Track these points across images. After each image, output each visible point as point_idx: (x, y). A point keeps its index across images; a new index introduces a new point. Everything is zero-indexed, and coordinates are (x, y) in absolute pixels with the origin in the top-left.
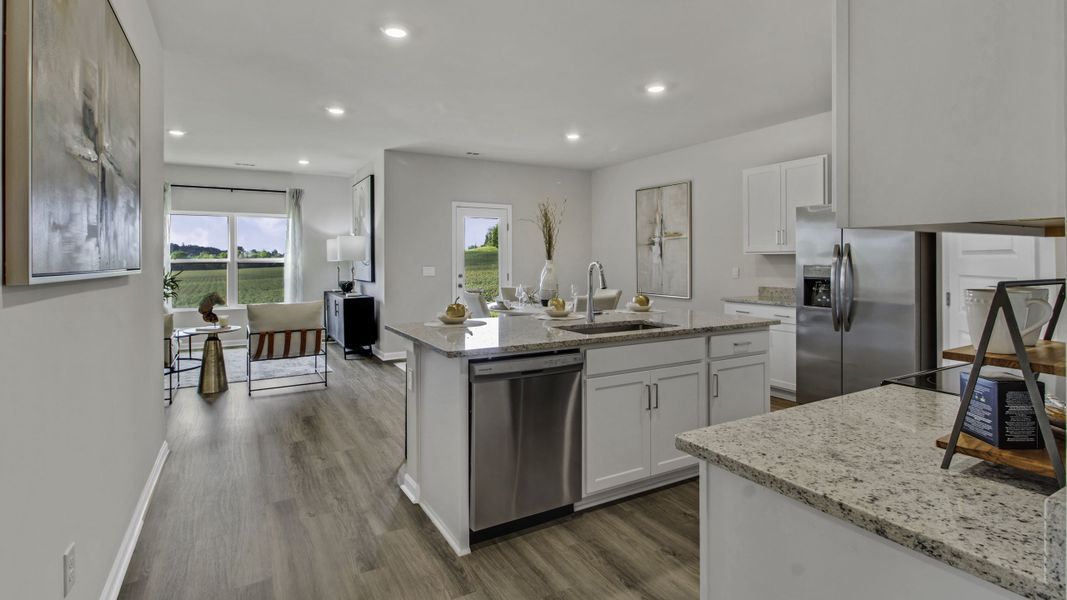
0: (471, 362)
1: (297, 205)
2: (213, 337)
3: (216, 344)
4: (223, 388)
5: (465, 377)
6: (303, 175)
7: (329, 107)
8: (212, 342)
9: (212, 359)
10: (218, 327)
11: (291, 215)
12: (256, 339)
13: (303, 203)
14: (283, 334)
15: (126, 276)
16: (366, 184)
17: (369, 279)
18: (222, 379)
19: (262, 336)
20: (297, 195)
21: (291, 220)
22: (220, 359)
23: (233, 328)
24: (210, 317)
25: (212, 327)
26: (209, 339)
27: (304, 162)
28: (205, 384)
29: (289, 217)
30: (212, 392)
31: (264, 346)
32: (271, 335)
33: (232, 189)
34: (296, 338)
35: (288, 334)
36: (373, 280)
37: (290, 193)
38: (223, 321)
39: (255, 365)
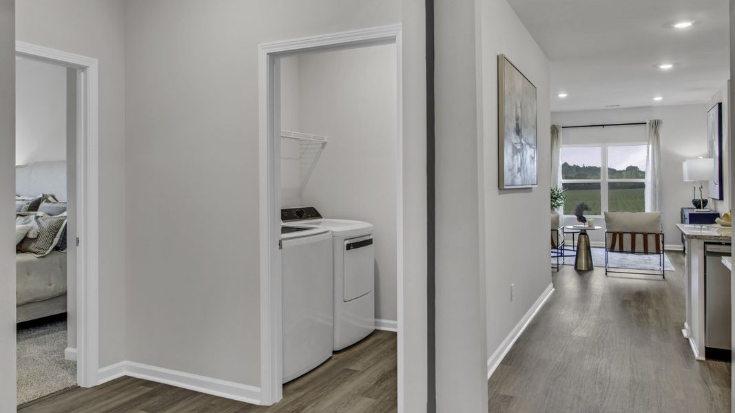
0: (705, 243)
1: (656, 133)
2: (583, 233)
3: (585, 238)
4: (590, 268)
5: (703, 251)
6: (660, 107)
7: (660, 65)
8: (583, 236)
9: (583, 247)
10: (587, 226)
11: (651, 142)
12: (610, 236)
13: (662, 131)
14: (630, 234)
15: (531, 188)
16: (715, 111)
17: (717, 197)
18: (589, 261)
19: (615, 234)
20: (656, 125)
21: (650, 146)
22: (588, 248)
23: (596, 227)
24: (582, 219)
25: (582, 226)
26: (581, 234)
27: (658, 99)
28: (578, 264)
29: (648, 145)
30: (584, 270)
31: (616, 241)
32: (621, 234)
33: (603, 126)
34: (639, 238)
35: (633, 235)
36: (721, 198)
37: (650, 124)
38: (589, 223)
39: (610, 254)
